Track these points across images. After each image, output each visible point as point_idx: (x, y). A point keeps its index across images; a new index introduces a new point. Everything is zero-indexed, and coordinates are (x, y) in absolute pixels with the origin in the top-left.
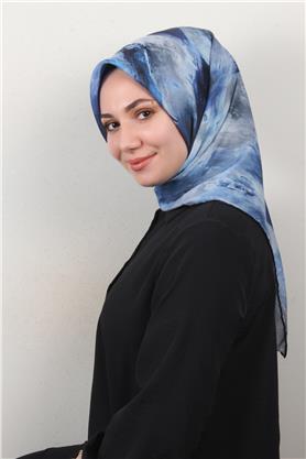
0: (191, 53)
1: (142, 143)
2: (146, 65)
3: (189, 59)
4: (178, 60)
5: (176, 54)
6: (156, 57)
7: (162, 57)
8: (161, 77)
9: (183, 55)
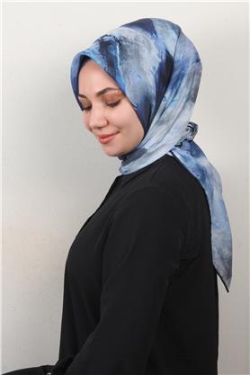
0: (157, 46)
1: (108, 123)
2: (116, 58)
3: (155, 52)
4: (145, 53)
5: (144, 48)
6: (126, 51)
7: (131, 51)
8: (127, 69)
9: (150, 49)
